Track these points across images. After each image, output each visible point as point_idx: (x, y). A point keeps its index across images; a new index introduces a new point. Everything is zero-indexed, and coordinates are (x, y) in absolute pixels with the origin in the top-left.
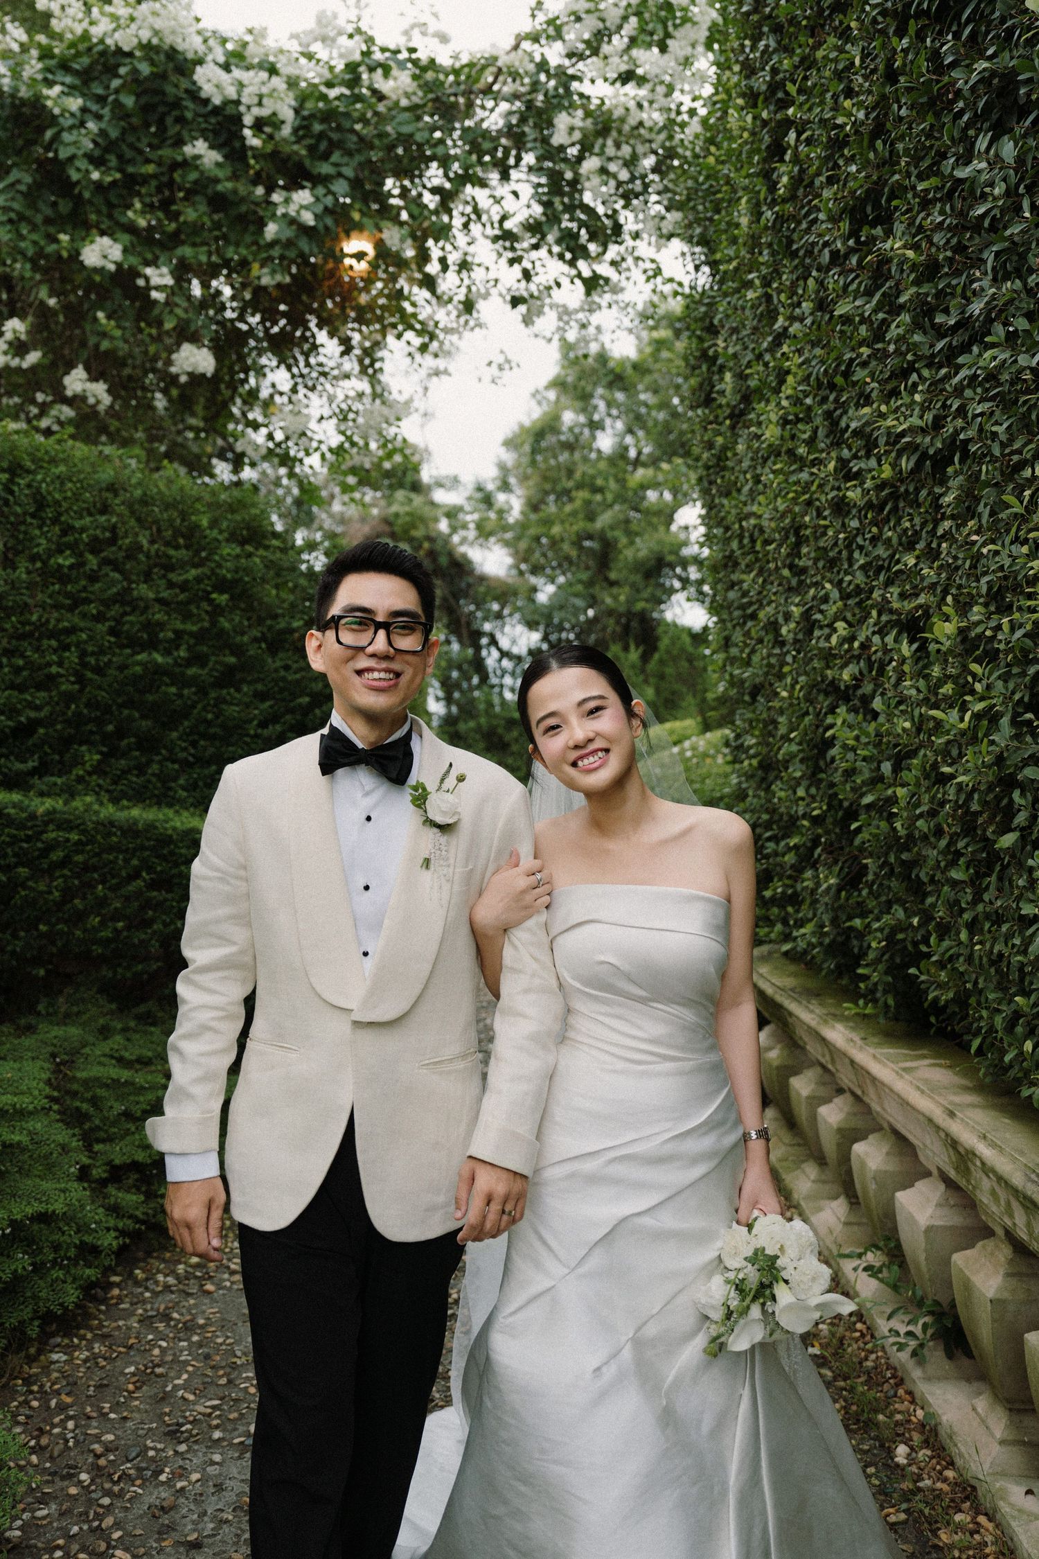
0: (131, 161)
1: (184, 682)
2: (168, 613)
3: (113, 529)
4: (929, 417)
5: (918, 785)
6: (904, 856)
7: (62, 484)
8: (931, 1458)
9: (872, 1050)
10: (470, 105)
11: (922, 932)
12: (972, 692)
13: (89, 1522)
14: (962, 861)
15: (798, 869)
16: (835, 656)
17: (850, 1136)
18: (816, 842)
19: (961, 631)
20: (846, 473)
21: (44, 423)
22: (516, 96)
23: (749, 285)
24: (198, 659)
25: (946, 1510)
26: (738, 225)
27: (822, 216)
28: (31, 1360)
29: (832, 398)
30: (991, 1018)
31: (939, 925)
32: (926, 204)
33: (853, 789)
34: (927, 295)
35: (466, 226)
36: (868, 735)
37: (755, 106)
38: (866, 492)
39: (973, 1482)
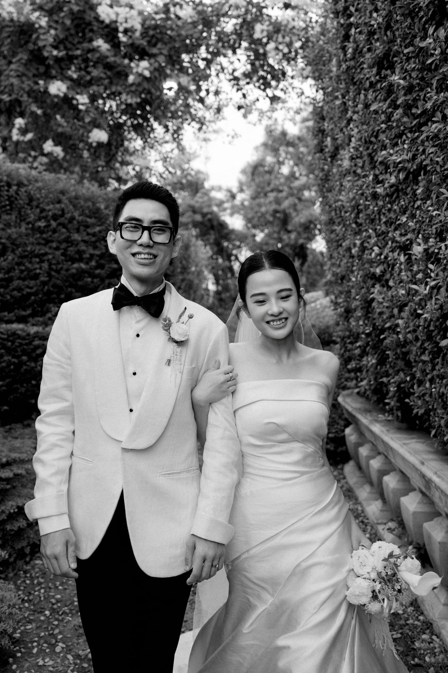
0: (70, 49)
1: (93, 276)
2: (87, 246)
3: (63, 210)
4: (410, 155)
5: (408, 319)
6: (404, 350)
7: (40, 191)
8: (414, 611)
9: (391, 435)
10: (219, 20)
11: (411, 383)
12: (430, 277)
13: (49, 631)
14: (427, 352)
15: (361, 356)
16: (374, 262)
17: (383, 473)
18: (368, 344)
19: (426, 250)
20: (377, 181)
21: (35, 165)
22: (238, 17)
23: (337, 98)
24: (100, 266)
25: (419, 633)
26: (332, 71)
27: (365, 66)
28: (27, 563)
29: (371, 147)
30: (440, 421)
31: (418, 380)
32: (408, 59)
33: (383, 321)
34: (409, 100)
35: (217, 75)
36: (388, 297)
37: (338, 17)
38: (385, 189)
39: (431, 621)
